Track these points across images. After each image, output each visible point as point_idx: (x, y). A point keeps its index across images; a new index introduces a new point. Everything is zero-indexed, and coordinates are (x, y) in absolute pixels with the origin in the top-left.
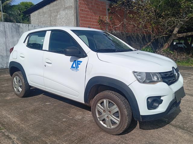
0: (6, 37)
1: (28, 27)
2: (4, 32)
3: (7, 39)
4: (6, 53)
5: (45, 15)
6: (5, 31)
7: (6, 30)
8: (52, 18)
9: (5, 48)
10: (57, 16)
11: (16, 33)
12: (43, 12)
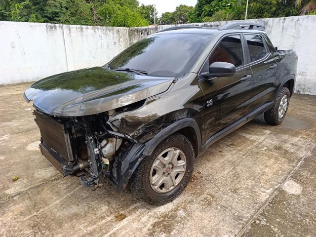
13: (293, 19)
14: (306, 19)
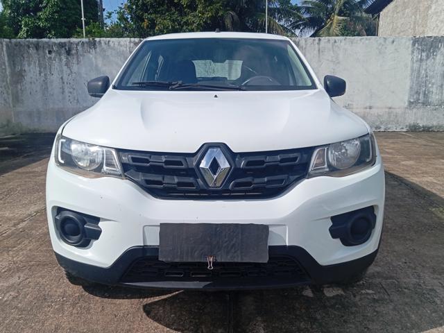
1: (319, 44)
5: (407, 10)
8: (418, 16)
10: (429, 7)
13: (329, 40)
14: (343, 41)
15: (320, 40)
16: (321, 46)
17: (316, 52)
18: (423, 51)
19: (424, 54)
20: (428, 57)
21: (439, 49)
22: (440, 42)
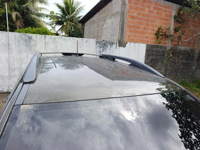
0: (10, 51)
1: (45, 39)
2: (7, 45)
3: (11, 54)
4: (9, 73)
5: (95, 25)
6: (9, 45)
7: (10, 43)
9: (7, 67)
11: (25, 46)
12: (94, 21)
13: (51, 37)
14: (60, 39)
15: (45, 37)
16: (46, 40)
17: (43, 44)
18: (101, 47)
19: (101, 49)
20: (103, 50)
21: (108, 47)
22: (108, 43)
